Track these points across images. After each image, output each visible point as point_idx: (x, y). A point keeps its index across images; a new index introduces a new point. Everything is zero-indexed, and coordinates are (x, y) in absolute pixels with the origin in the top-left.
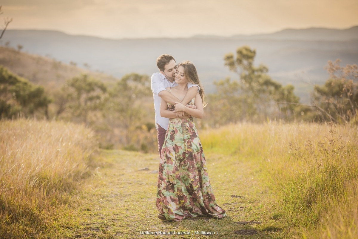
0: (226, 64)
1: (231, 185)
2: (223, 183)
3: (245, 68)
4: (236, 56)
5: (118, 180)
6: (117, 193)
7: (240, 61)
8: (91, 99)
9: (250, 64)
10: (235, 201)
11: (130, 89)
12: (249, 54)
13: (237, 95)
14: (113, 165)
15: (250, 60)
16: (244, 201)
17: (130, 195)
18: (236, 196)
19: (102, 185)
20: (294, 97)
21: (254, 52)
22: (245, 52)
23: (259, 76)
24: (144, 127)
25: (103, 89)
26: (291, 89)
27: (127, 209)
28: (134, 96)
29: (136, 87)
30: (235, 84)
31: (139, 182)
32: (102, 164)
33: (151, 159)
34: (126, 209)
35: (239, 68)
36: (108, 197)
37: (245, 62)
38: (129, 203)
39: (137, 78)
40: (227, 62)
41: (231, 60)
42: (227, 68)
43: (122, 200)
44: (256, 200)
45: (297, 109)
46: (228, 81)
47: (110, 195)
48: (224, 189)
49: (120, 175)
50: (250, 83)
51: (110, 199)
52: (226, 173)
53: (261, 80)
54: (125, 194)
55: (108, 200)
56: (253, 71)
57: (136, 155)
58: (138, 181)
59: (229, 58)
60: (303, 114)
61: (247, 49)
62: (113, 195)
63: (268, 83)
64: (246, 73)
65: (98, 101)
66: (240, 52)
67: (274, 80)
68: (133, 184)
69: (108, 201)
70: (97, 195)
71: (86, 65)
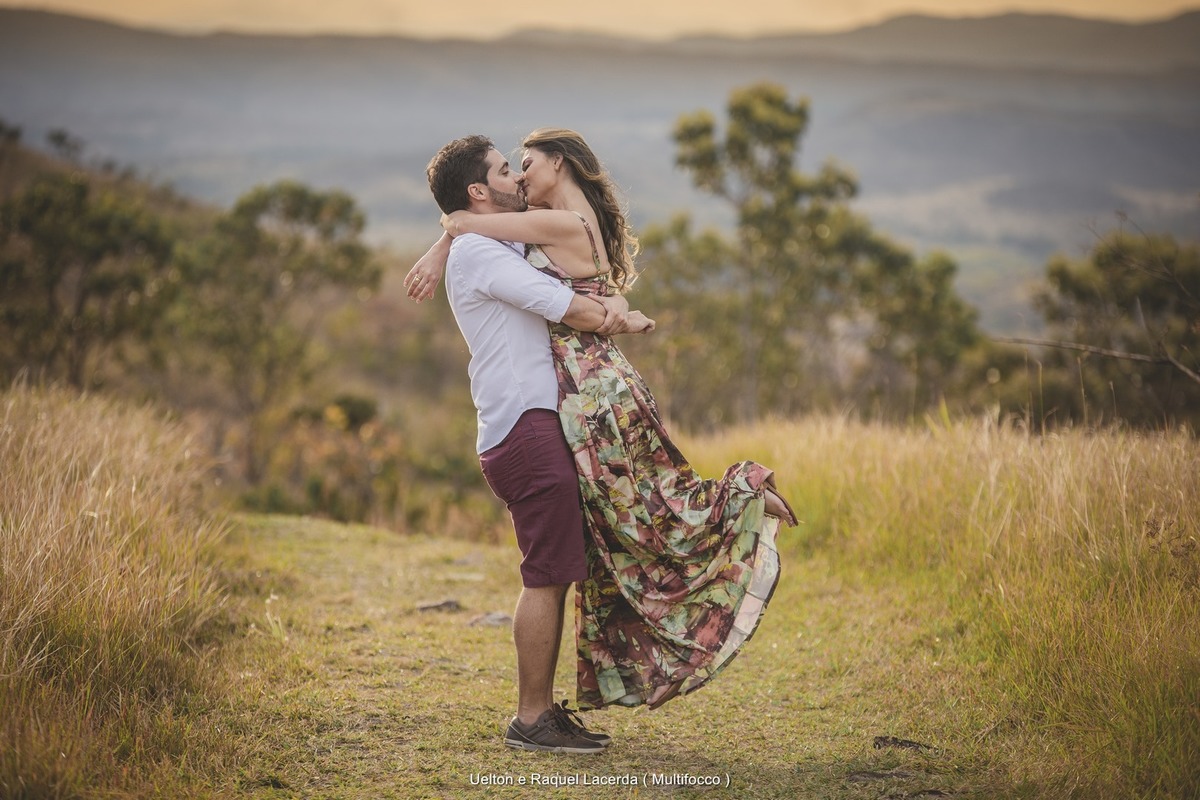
0: (682, 161)
1: (843, 686)
2: (803, 676)
3: (762, 182)
4: (723, 128)
5: (358, 652)
6: (376, 712)
7: (738, 149)
8: (104, 287)
9: (784, 163)
10: (898, 764)
11: (272, 248)
12: (783, 121)
13: (721, 290)
14: (296, 581)
15: (785, 148)
16: (938, 763)
17: (434, 720)
18: (895, 739)
19: (298, 671)
20: (956, 307)
21: (802, 114)
22: (762, 112)
23: (818, 216)
24: (334, 414)
25: (158, 248)
26: (944, 271)
27: (441, 785)
28: (285, 282)
29: (296, 245)
30: (711, 243)
31: (447, 664)
32: (252, 575)
33: (448, 561)
34: (434, 784)
35: (734, 179)
36: (340, 726)
37: (763, 155)
38: (437, 758)
39: (302, 205)
40: (687, 150)
41: (704, 143)
42: (687, 175)
43: (401, 741)
44: (986, 763)
45: (974, 358)
46: (681, 228)
47: (348, 719)
48: (817, 704)
49: (352, 629)
50: (778, 242)
51: (351, 736)
52: (800, 635)
53: (827, 233)
54: (412, 716)
55: (343, 741)
56: (797, 192)
57: (374, 542)
58: (443, 659)
59: (693, 133)
60: (994, 377)
61: (774, 101)
62: (359, 718)
63: (855, 242)
64: (766, 199)
65: (133, 299)
66: (740, 112)
67: (880, 232)
68: (427, 670)
69: (343, 746)
70: (292, 718)
71: (59, 139)
